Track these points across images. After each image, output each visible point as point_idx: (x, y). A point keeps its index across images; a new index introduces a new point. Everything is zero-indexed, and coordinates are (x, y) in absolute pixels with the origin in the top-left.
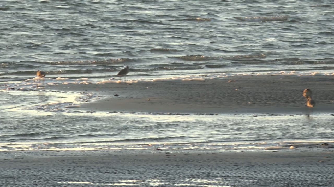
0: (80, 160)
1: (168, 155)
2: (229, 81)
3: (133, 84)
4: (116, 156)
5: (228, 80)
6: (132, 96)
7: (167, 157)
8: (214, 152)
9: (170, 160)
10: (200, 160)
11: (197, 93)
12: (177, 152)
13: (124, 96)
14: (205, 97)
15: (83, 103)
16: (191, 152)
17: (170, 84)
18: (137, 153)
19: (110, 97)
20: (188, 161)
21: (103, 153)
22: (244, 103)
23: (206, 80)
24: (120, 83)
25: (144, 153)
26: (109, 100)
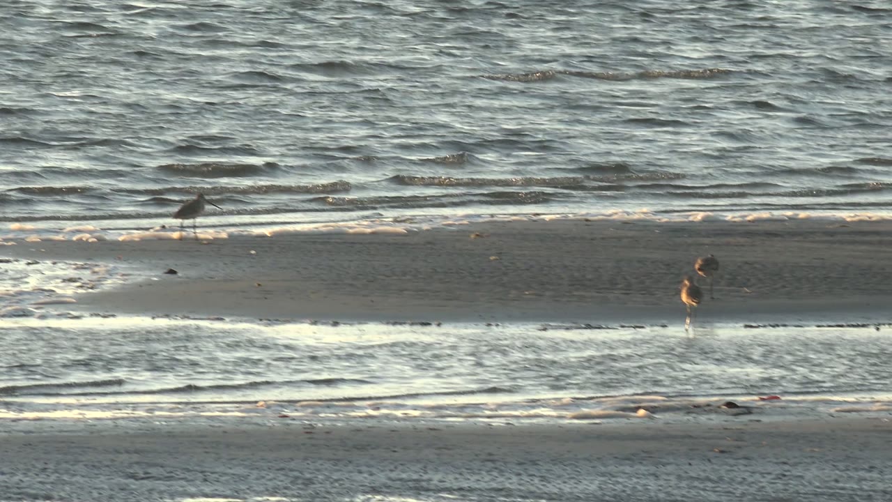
0: (73, 445)
1: (310, 431)
2: (473, 236)
3: (215, 243)
4: (170, 435)
5: (472, 232)
6: (213, 273)
7: (309, 436)
8: (431, 425)
9: (313, 445)
10: (395, 447)
11: (387, 266)
12: (334, 423)
13: (193, 273)
14: (408, 277)
15: (80, 291)
16: (370, 423)
17: (314, 242)
18: (228, 427)
19: (155, 276)
20: (361, 448)
21: (136, 425)
22: (513, 293)
23: (410, 233)
24: (181, 239)
25: (245, 427)
26: (150, 284)
